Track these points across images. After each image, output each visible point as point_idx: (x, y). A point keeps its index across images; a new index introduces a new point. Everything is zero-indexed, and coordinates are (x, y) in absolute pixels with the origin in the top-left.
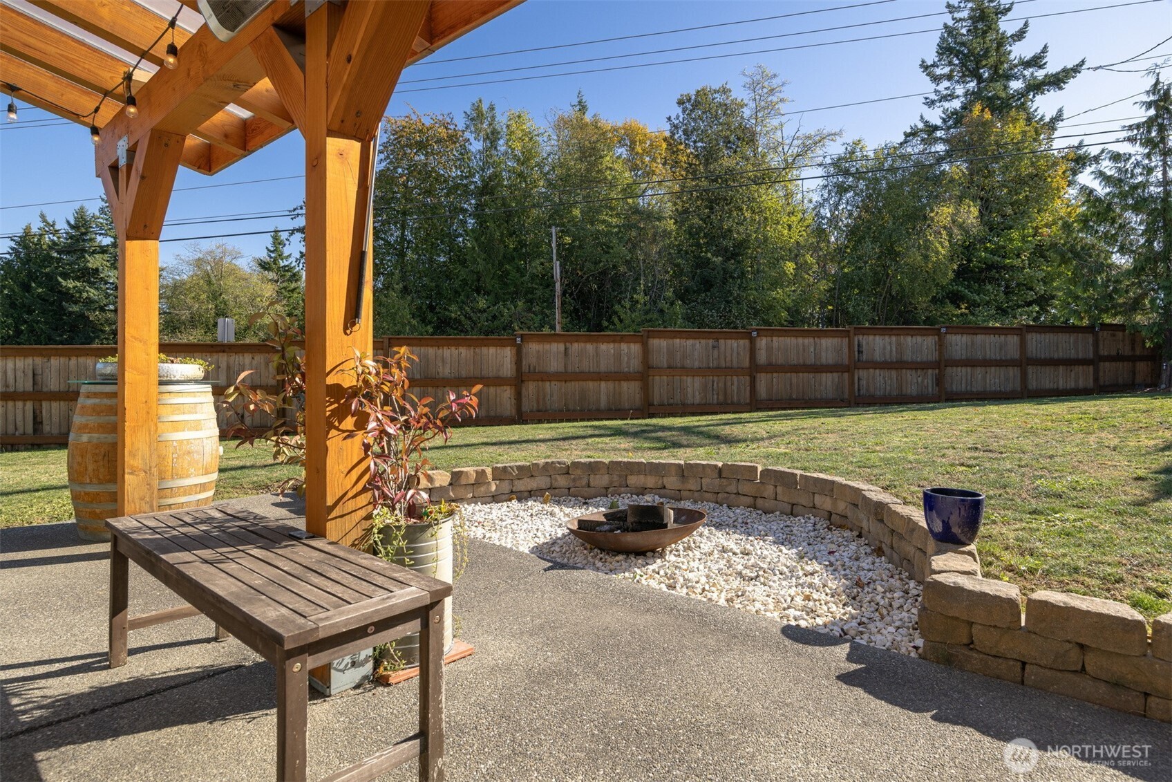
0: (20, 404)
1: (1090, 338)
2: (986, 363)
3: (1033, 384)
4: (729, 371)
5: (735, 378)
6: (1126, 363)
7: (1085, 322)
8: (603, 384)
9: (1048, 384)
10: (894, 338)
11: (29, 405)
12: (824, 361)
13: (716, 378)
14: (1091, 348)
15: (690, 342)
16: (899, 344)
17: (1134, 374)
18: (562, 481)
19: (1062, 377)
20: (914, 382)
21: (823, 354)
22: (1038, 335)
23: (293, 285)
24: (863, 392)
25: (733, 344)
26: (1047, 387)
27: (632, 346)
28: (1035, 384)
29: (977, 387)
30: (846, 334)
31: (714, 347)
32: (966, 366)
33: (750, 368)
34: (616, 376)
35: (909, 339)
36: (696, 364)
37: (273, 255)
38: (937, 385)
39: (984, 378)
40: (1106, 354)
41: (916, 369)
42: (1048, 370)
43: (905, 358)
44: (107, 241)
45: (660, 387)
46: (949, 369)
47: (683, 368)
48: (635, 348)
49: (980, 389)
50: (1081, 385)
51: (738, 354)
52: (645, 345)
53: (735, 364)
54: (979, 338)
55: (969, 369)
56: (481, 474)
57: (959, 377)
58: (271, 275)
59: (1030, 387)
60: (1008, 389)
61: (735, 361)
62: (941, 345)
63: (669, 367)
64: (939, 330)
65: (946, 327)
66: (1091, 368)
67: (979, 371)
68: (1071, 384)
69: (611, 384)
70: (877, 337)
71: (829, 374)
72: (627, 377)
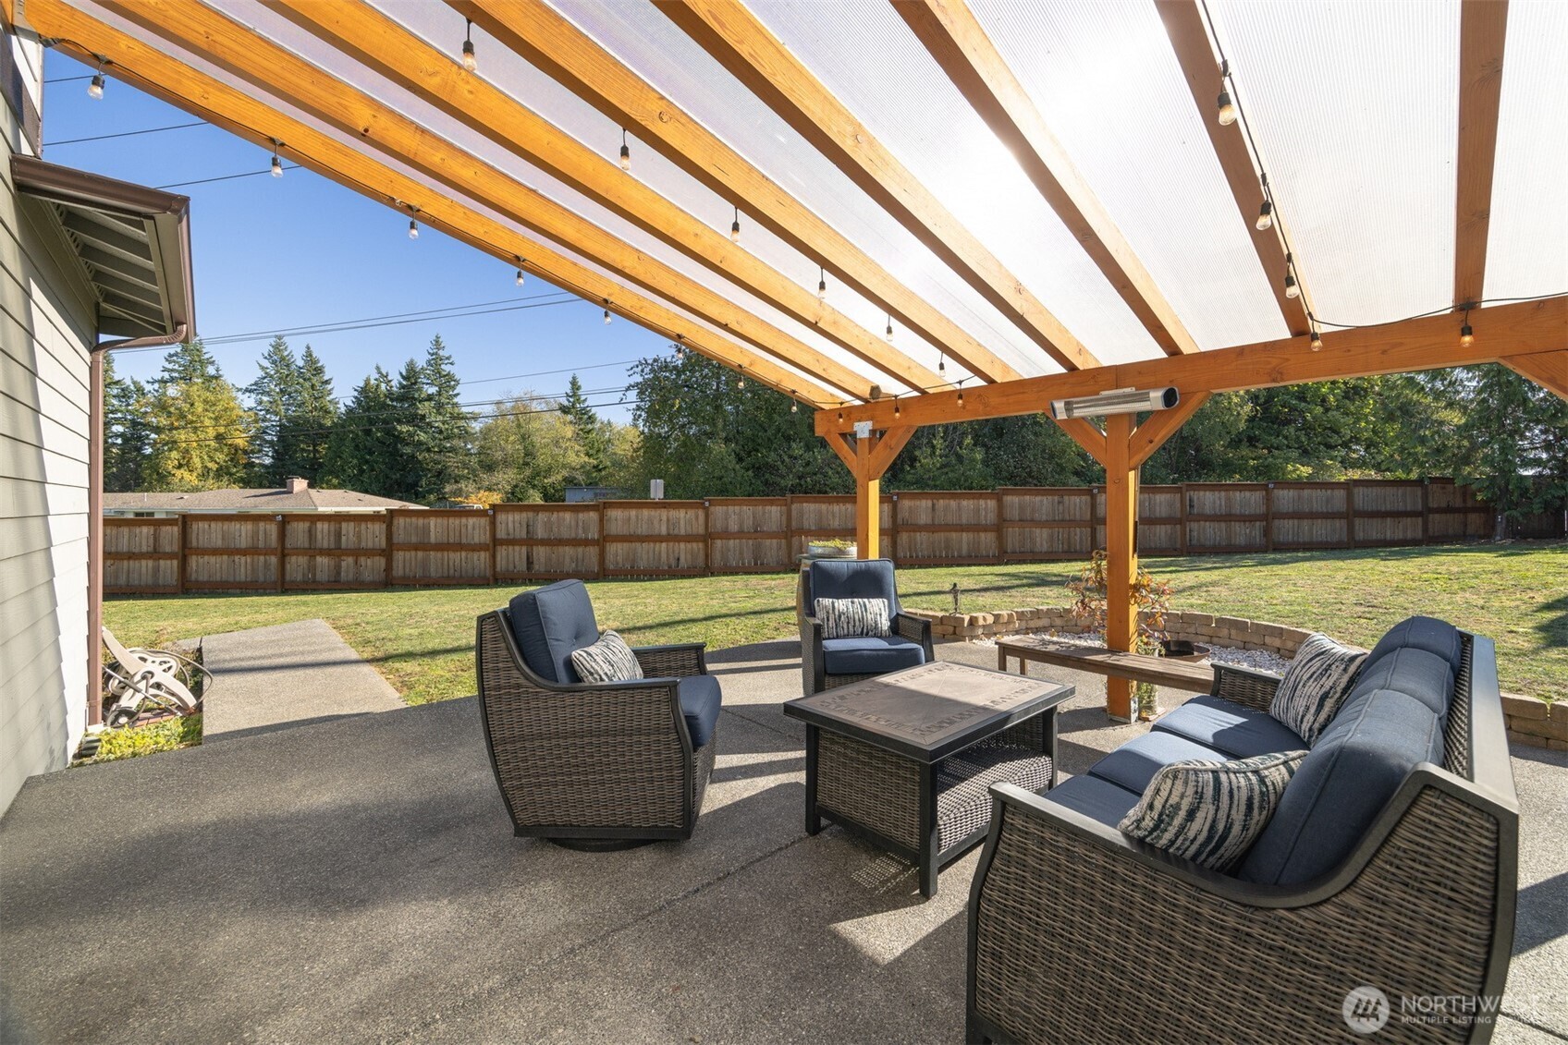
0: (517, 548)
1: (1419, 491)
2: (1313, 516)
3: (1360, 535)
4: (1071, 523)
5: (1078, 530)
6: (1456, 515)
7: (1414, 476)
8: (964, 534)
9: (1374, 535)
10: (1223, 494)
11: (524, 549)
12: (1158, 515)
13: (1061, 530)
14: (1420, 501)
15: (1038, 498)
16: (1228, 499)
17: (1466, 525)
18: (1058, 622)
19: (1390, 529)
20: (1242, 533)
21: (1158, 508)
22: (1365, 489)
23: (590, 426)
24: (1194, 542)
25: (1076, 499)
26: (1374, 538)
27: (989, 501)
28: (1361, 534)
29: (1305, 537)
30: (1179, 490)
31: (1059, 503)
32: (1293, 518)
33: (1091, 520)
34: (975, 528)
35: (1238, 494)
36: (1044, 518)
37: (571, 400)
38: (1265, 536)
39: (1311, 530)
40: (1435, 506)
41: (1245, 521)
42: (1376, 522)
43: (1233, 512)
44: (432, 390)
45: (1013, 537)
46: (1276, 522)
47: (1032, 520)
48: (992, 504)
49: (1307, 539)
50: (1409, 535)
51: (1080, 508)
52: (1000, 501)
53: (1078, 518)
54: (1306, 492)
55: (1296, 521)
56: (1010, 616)
57: (1286, 529)
58: (570, 417)
59: (1357, 538)
60: (1334, 540)
61: (1078, 514)
62: (1268, 500)
63: (1020, 520)
64: (1267, 485)
65: (1275, 483)
66: (1420, 520)
67: (1306, 524)
68: (1399, 535)
69: (971, 535)
70: (1207, 493)
71: (1163, 527)
72: (985, 529)
